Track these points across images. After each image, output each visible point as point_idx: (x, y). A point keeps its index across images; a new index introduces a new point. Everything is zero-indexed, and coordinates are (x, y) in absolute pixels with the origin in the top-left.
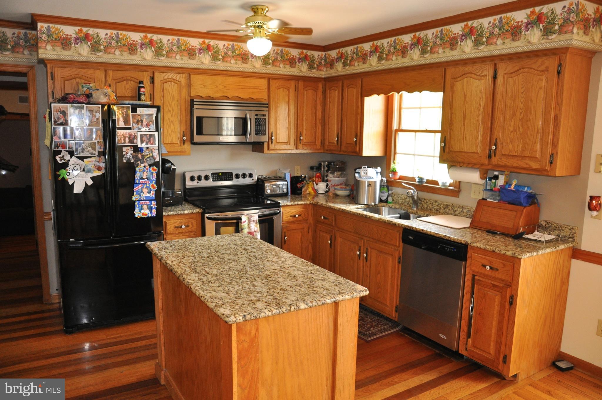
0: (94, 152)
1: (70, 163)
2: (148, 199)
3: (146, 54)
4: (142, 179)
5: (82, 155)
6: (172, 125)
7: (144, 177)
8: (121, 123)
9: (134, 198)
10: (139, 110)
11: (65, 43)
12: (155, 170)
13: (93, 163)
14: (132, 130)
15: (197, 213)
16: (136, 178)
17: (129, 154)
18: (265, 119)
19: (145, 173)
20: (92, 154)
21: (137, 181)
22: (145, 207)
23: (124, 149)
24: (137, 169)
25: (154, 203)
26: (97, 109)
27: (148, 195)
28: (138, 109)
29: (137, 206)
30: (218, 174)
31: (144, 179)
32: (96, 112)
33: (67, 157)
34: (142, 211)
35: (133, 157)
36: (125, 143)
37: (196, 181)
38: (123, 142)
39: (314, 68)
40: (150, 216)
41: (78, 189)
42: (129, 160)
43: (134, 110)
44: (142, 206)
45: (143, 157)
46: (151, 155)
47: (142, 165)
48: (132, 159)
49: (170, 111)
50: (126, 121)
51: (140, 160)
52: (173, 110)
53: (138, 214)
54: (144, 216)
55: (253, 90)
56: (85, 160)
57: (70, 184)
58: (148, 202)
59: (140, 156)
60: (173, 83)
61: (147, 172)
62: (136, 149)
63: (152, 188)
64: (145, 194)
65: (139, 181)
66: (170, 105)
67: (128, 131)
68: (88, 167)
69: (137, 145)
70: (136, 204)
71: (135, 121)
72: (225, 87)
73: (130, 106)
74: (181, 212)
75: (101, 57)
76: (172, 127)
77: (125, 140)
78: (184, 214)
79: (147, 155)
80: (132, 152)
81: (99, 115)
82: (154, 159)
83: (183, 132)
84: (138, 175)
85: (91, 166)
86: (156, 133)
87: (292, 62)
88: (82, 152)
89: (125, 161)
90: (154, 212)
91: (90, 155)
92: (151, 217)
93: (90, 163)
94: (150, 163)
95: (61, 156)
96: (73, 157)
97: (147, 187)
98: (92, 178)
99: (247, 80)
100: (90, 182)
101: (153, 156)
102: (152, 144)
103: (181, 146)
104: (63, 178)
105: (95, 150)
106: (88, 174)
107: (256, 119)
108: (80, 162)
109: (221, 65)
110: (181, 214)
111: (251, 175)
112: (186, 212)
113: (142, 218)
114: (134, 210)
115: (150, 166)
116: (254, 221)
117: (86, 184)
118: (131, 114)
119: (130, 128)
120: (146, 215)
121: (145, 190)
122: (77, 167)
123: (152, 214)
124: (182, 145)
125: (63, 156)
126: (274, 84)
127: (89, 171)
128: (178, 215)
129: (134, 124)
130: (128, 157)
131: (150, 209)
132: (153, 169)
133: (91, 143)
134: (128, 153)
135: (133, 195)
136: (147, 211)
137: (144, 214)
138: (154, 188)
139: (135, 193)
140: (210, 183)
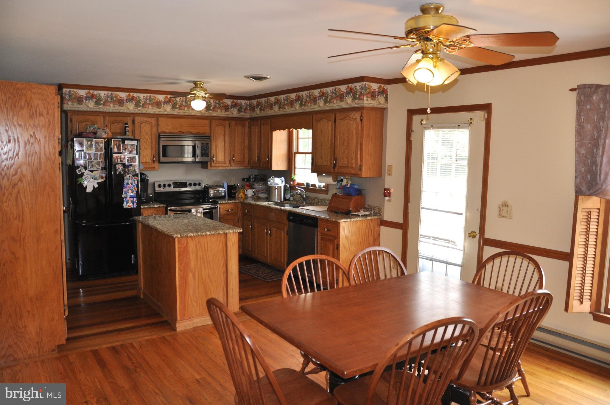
0: (99, 167)
1: (85, 174)
2: (131, 197)
3: (130, 106)
4: (128, 184)
5: (92, 169)
6: (146, 151)
7: (129, 183)
8: (116, 150)
9: (123, 196)
10: (127, 142)
11: (80, 100)
12: (136, 179)
13: (99, 174)
14: (122, 154)
15: (162, 207)
16: (124, 183)
17: (120, 169)
18: (208, 146)
19: (130, 181)
20: (98, 168)
21: (125, 186)
22: (130, 201)
23: (117, 166)
24: (125, 178)
25: (135, 199)
26: (101, 141)
27: (132, 194)
28: (126, 141)
29: (125, 201)
30: (177, 183)
31: (129, 184)
32: (101, 143)
33: (83, 170)
34: (128, 204)
35: (122, 171)
36: (118, 162)
37: (162, 188)
38: (116, 161)
39: (242, 112)
40: (133, 207)
41: (89, 190)
42: (120, 172)
44: (128, 201)
45: (129, 170)
46: (134, 169)
47: (128, 176)
48: (122, 172)
49: (145, 142)
50: (119, 149)
51: (127, 172)
52: (147, 141)
53: (125, 206)
54: (129, 207)
55: (201, 127)
56: (93, 172)
57: (85, 186)
58: (131, 199)
59: (127, 170)
60: (147, 124)
61: (131, 180)
63: (134, 190)
64: (130, 194)
65: (126, 185)
66: (145, 138)
67: (119, 155)
68: (95, 177)
70: (124, 199)
71: (124, 148)
72: (181, 126)
73: (121, 139)
74: (153, 206)
75: (101, 108)
76: (146, 152)
77: (117, 160)
78: (154, 207)
79: (131, 169)
80: (122, 168)
81: (102, 145)
82: (136, 172)
83: (154, 155)
84: (126, 182)
85: (97, 176)
86: (137, 156)
87: (226, 108)
88: (92, 167)
89: (117, 173)
90: (135, 204)
91: (96, 169)
93: (97, 174)
94: (133, 174)
95: (79, 169)
96: (87, 170)
97: (131, 189)
98: (98, 183)
99: (196, 121)
100: (96, 186)
101: (135, 170)
102: (134, 163)
103: (152, 164)
104: (81, 183)
105: (99, 166)
106: (95, 181)
107: (202, 146)
108: (91, 173)
109: (179, 111)
110: (152, 207)
111: (200, 184)
113: (128, 208)
114: (123, 203)
115: (133, 176)
116: (200, 212)
117: (94, 187)
118: (121, 144)
119: (121, 153)
120: (130, 206)
121: (130, 191)
122: (89, 176)
123: (134, 206)
124: (153, 163)
125: (81, 170)
126: (214, 123)
127: (96, 179)
128: (150, 208)
129: (123, 151)
130: (120, 170)
131: (133, 203)
132: (135, 178)
133: (97, 162)
134: (120, 168)
135: (123, 194)
136: (131, 204)
137: (129, 206)
138: (135, 190)
139: (124, 193)
140: (172, 189)
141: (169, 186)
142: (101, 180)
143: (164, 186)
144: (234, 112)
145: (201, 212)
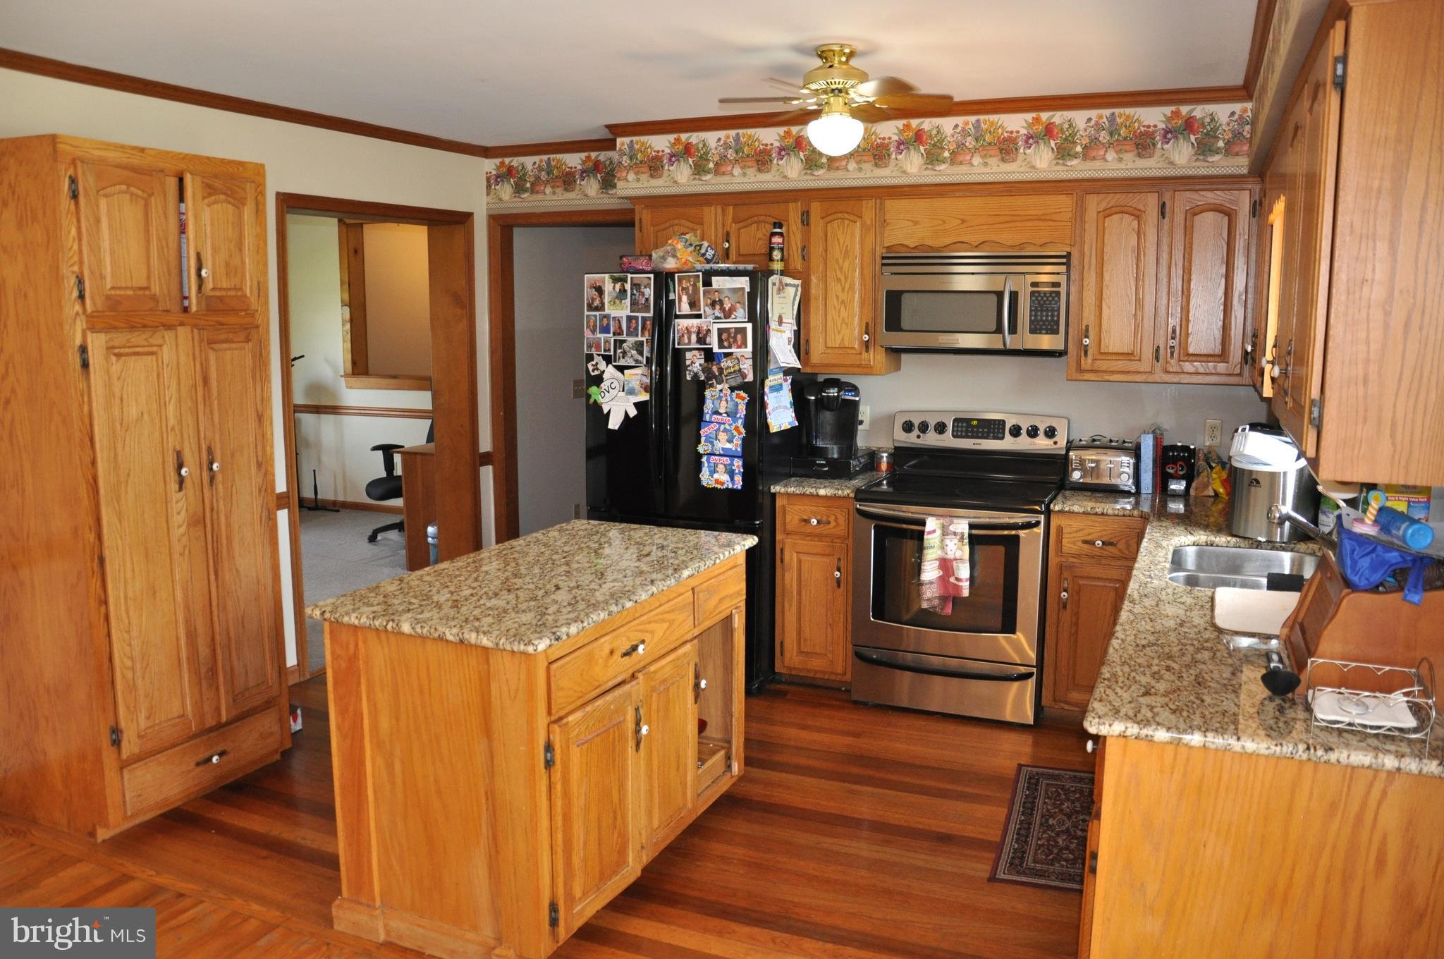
0: (640, 358)
1: (604, 376)
2: (727, 454)
3: (789, 168)
4: (717, 413)
5: (622, 363)
6: (843, 309)
7: (722, 411)
8: (685, 308)
9: (701, 449)
10: (717, 282)
11: (654, 165)
12: (743, 399)
13: (639, 377)
14: (703, 320)
15: (844, 497)
16: (706, 411)
17: (697, 364)
18: (1058, 294)
19: (724, 403)
20: (637, 361)
21: (707, 417)
22: (721, 468)
23: (688, 355)
24: (708, 393)
25: (738, 464)
26: (646, 282)
27: (728, 446)
28: (715, 280)
29: (706, 464)
30: (968, 421)
31: (721, 414)
32: (645, 287)
33: (602, 366)
34: (716, 476)
35: (703, 371)
36: (689, 343)
37: (916, 432)
38: (686, 341)
39: (1215, 152)
40: (730, 486)
41: (614, 423)
42: (696, 375)
43: (707, 283)
44: (716, 465)
45: (721, 370)
46: (737, 368)
47: (719, 387)
48: (701, 373)
49: (839, 280)
50: (693, 304)
51: (715, 377)
52: (846, 278)
53: (706, 479)
54: (719, 486)
55: (1036, 223)
56: (626, 371)
57: (605, 412)
58: (726, 460)
59: (715, 369)
60: (846, 222)
61: (727, 401)
62: (709, 355)
63: (735, 433)
64: (722, 444)
65: (711, 417)
66: (841, 268)
67: (695, 322)
68: (630, 385)
69: (712, 349)
70: (704, 459)
71: (709, 301)
72: (963, 221)
73: (701, 274)
74: (813, 491)
75: (711, 183)
76: (844, 314)
77: (689, 338)
78: (818, 495)
79: (729, 367)
80: (702, 361)
81: (649, 292)
82: (744, 376)
83: (867, 324)
84: (708, 406)
85: (635, 384)
86: (749, 326)
87: (1143, 143)
88: (623, 358)
89: (689, 378)
90: (738, 483)
91: (633, 364)
92: (732, 490)
93: (633, 377)
94: (734, 384)
95: (594, 363)
96: (610, 365)
97: (725, 430)
98: (637, 405)
99: (1020, 201)
100: (633, 412)
101: (740, 370)
102: (739, 347)
103: (861, 354)
104: (595, 401)
105: (641, 353)
106: (630, 397)
107: (1033, 293)
108: (618, 374)
109: (949, 172)
110: (812, 495)
111: (1051, 433)
112: (822, 492)
113: (714, 489)
114: (700, 471)
115: (732, 389)
116: (955, 534)
117: (626, 414)
118: (702, 289)
119: (699, 316)
120: (723, 484)
121: (722, 436)
122: (616, 384)
123: (733, 484)
124: (864, 352)
125: (597, 363)
126: (1094, 204)
127: (631, 392)
128: (804, 495)
129: (707, 309)
130: (695, 370)
131: (732, 474)
132: (738, 396)
133: (636, 342)
134: (695, 362)
135: (700, 442)
136: (725, 478)
137: (717, 481)
138: (740, 433)
139: (703, 439)
140: (948, 440)
141: (941, 428)
142: (644, 397)
143: (924, 427)
144: (1181, 157)
145: (962, 534)
